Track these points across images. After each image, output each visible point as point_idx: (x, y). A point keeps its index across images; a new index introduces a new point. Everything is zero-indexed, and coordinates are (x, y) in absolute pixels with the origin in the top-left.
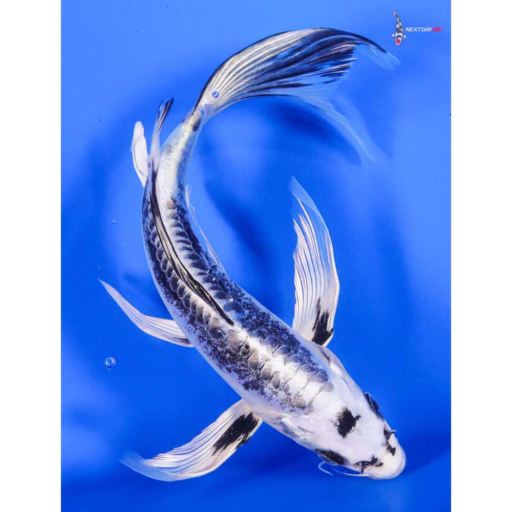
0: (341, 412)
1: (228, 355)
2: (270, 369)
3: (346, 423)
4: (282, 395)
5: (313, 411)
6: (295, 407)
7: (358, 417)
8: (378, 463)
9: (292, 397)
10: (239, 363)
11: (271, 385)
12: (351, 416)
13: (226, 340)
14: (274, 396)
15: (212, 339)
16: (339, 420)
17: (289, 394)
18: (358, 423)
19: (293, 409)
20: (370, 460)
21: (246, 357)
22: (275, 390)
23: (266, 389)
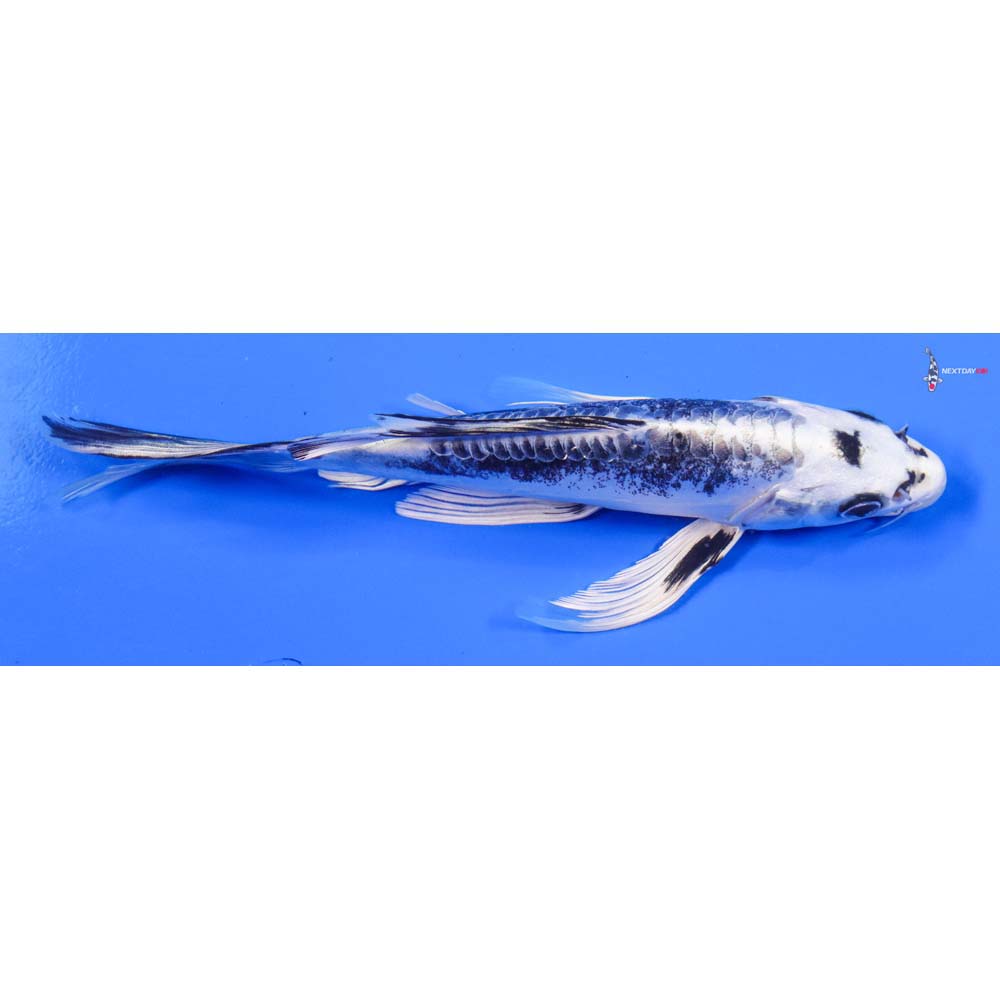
0: (834, 437)
1: (664, 466)
2: (724, 442)
3: (850, 447)
4: (757, 463)
5: (803, 457)
6: (782, 467)
7: (857, 433)
8: (918, 477)
9: (771, 456)
10: (683, 465)
11: (736, 462)
12: (849, 436)
13: (650, 449)
14: (749, 472)
15: (633, 463)
16: (840, 448)
17: (764, 456)
18: (861, 439)
19: (780, 471)
20: (906, 478)
21: (686, 449)
22: (744, 463)
23: (735, 472)
